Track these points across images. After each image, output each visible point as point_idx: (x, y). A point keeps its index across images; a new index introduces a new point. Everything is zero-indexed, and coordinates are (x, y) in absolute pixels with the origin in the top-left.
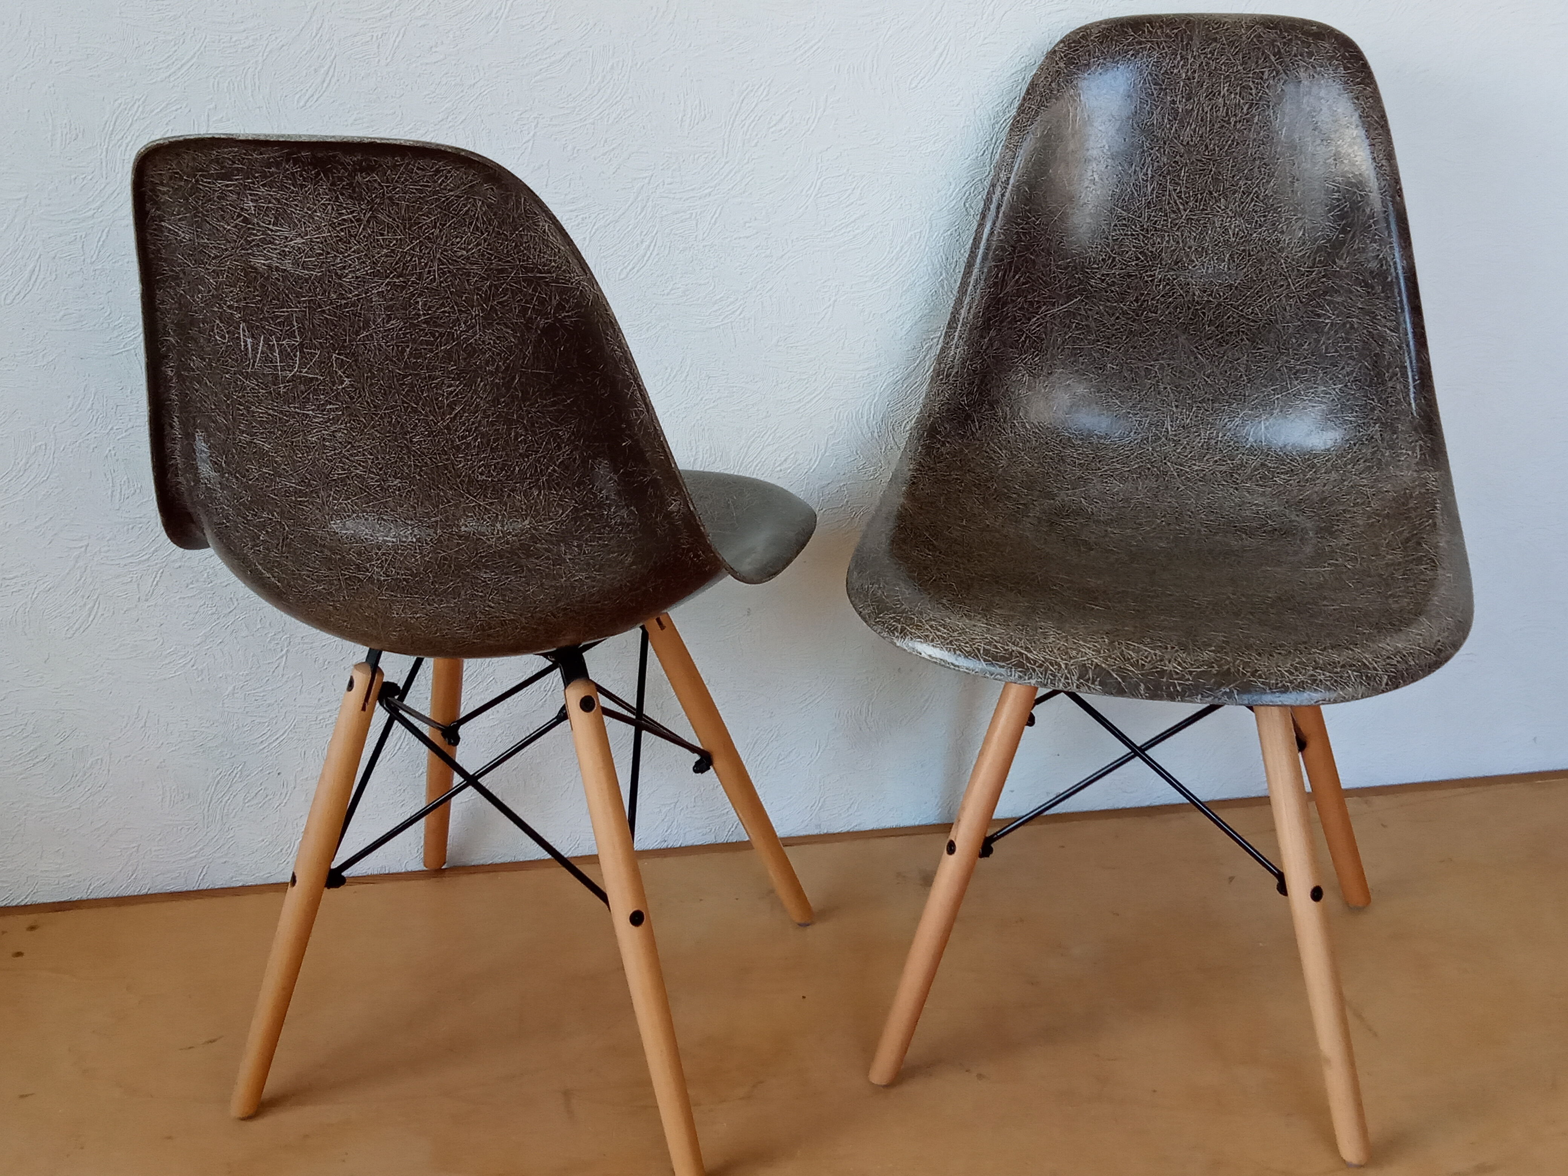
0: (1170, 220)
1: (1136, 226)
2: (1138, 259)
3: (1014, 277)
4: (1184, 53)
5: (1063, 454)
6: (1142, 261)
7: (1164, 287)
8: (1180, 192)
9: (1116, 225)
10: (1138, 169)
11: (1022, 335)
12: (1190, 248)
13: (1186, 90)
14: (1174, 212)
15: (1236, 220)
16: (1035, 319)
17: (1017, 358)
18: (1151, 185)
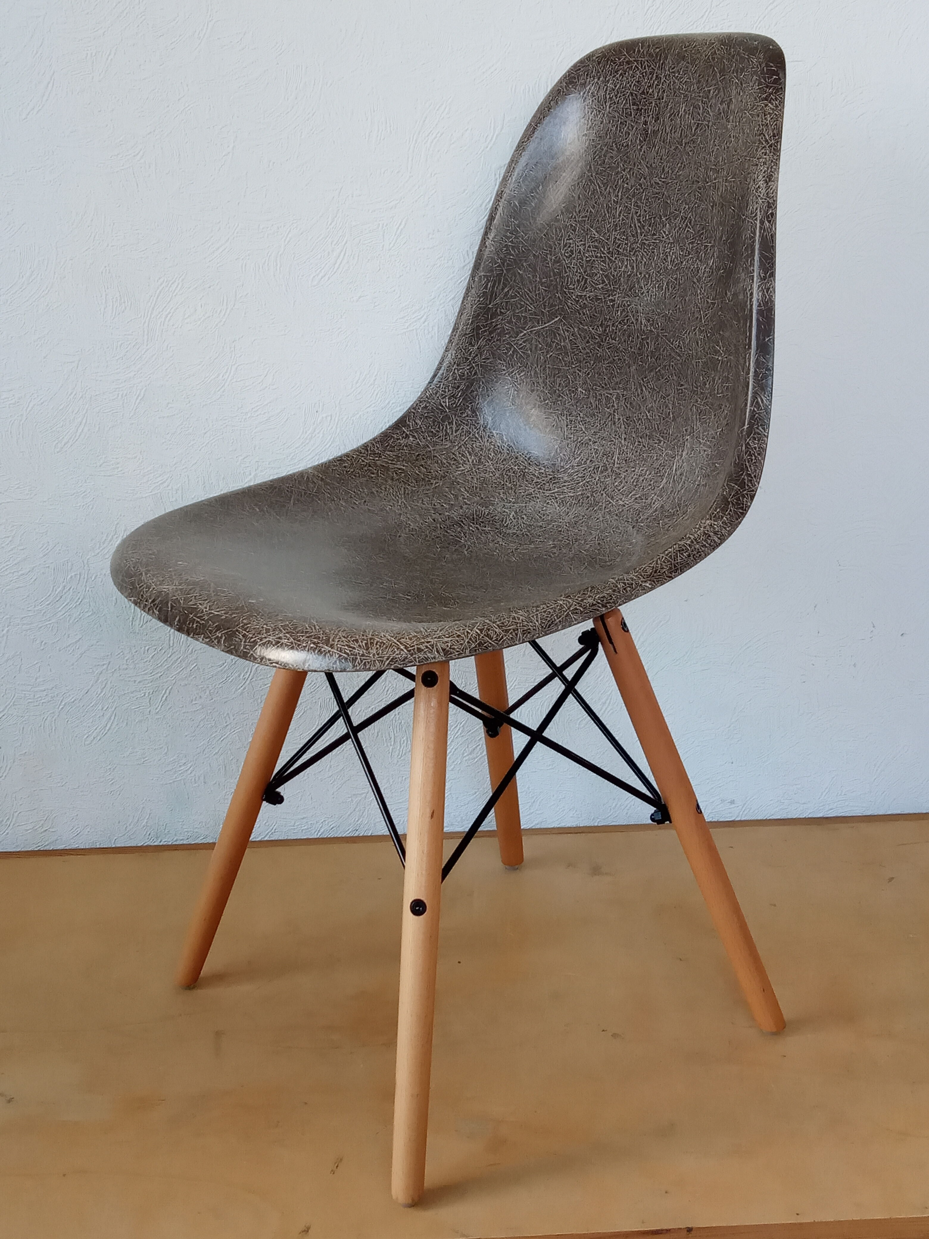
0: (629, 244)
1: (604, 249)
2: (603, 282)
3: (503, 289)
4: (659, 72)
5: (527, 470)
6: (606, 285)
7: (621, 314)
8: (640, 216)
9: (589, 247)
10: (611, 191)
11: (510, 349)
12: (640, 274)
13: (656, 110)
14: (633, 236)
15: (674, 247)
16: (522, 334)
17: (504, 370)
18: (620, 207)
